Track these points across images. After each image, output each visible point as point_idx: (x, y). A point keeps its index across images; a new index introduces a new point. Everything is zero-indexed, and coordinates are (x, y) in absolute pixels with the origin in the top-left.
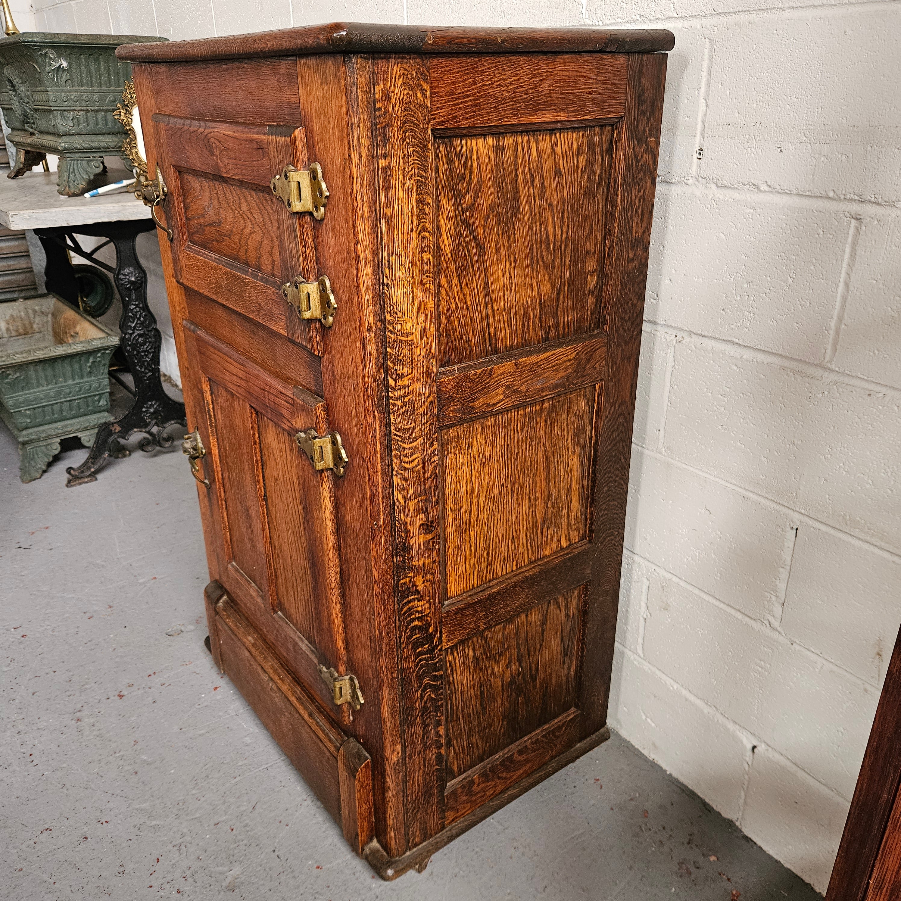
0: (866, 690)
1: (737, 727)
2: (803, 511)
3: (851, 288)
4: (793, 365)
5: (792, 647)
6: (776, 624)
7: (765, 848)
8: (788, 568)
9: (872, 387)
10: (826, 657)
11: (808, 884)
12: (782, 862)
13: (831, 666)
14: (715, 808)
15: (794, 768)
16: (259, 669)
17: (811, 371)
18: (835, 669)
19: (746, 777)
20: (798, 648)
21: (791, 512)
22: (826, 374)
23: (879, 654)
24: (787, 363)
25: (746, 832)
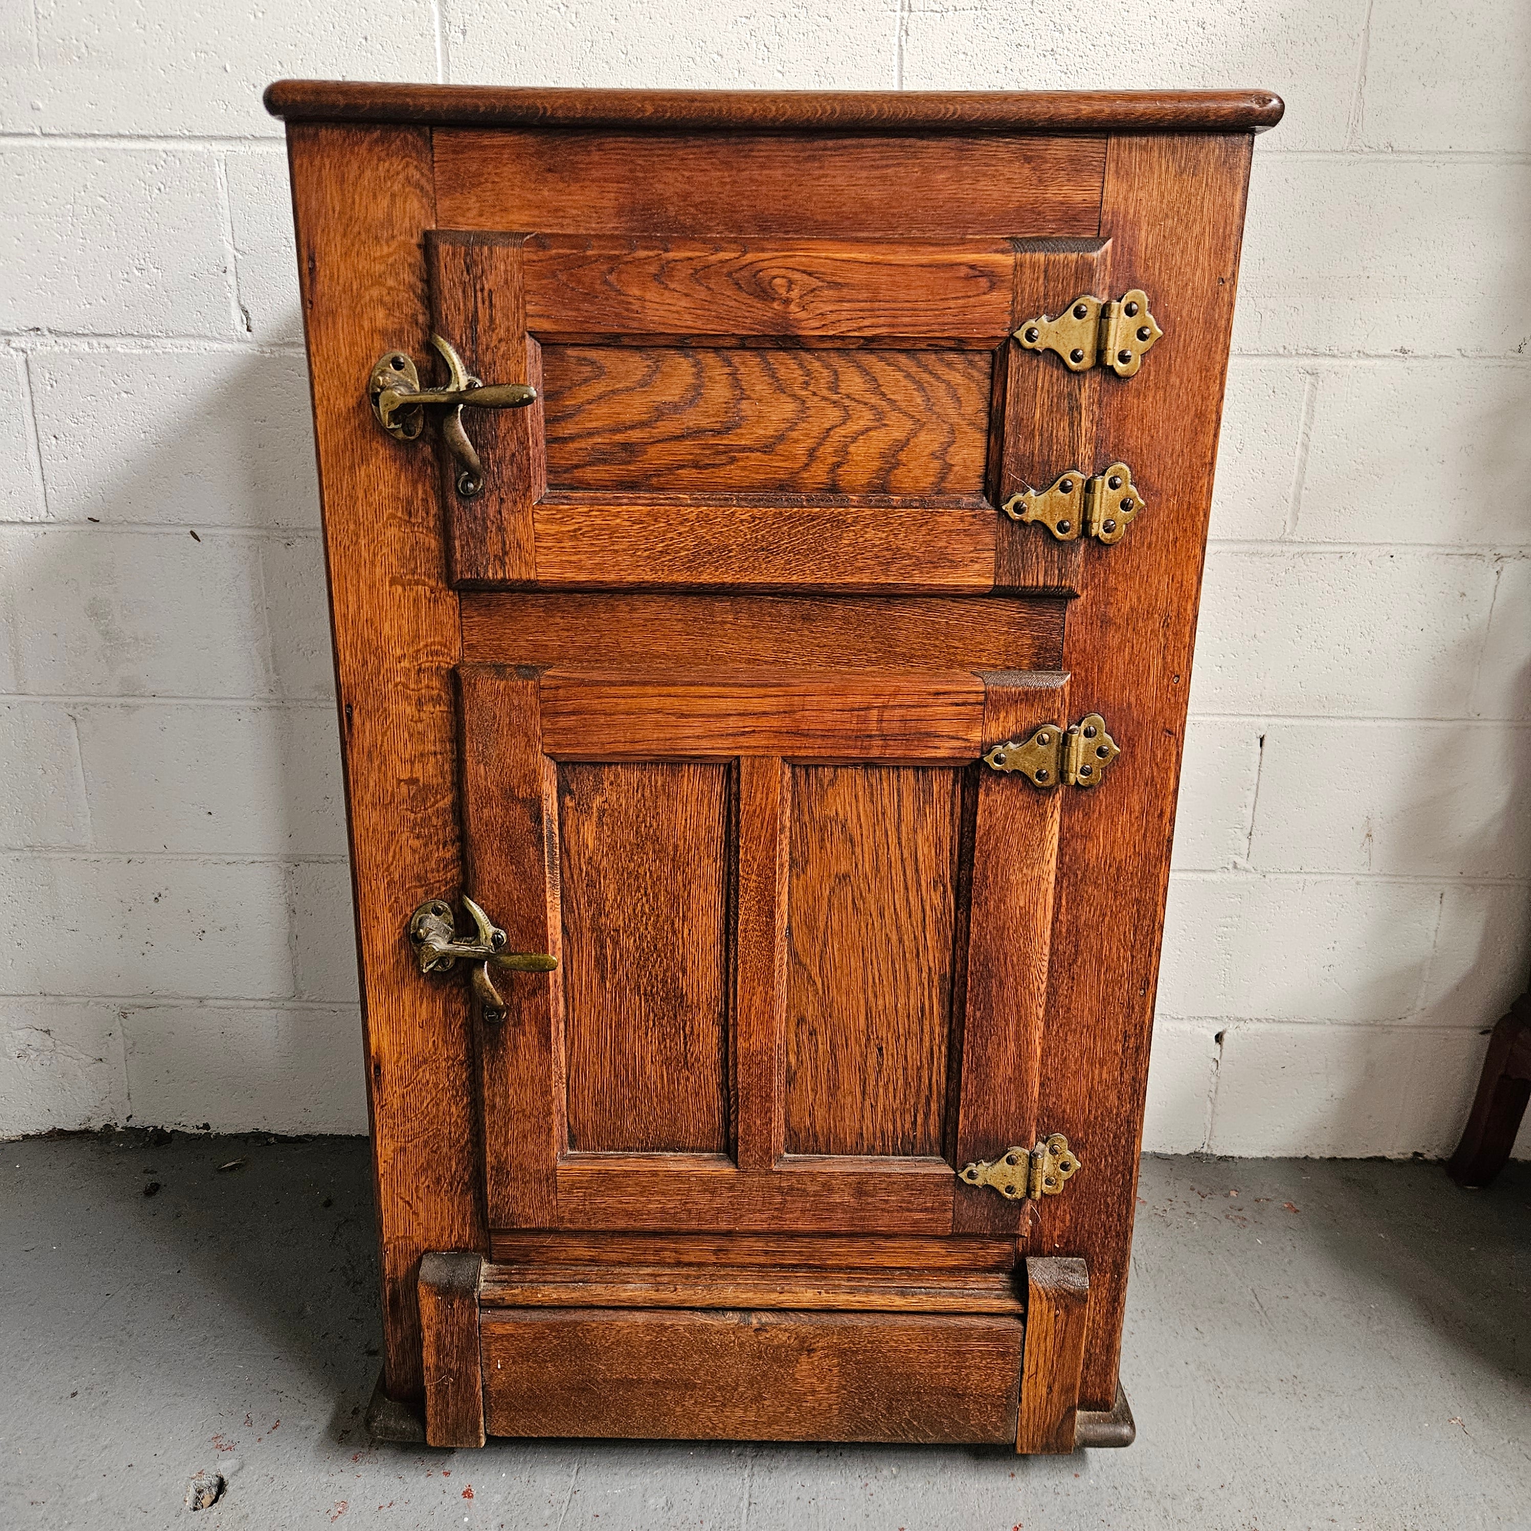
0: (1358, 883)
1: (1195, 1022)
2: (1270, 713)
3: (1311, 448)
4: (1245, 547)
5: (1267, 880)
6: (1241, 862)
7: (1244, 1155)
8: (1254, 787)
9: (1337, 549)
10: (1308, 870)
11: (1306, 1158)
12: (1269, 1155)
13: (1313, 877)
14: (1170, 1153)
15: (1276, 1027)
16: (701, 1319)
17: (1267, 548)
18: (1318, 878)
19: (1214, 1080)
20: (1272, 877)
21: (1255, 719)
22: (1285, 548)
23: (1369, 836)
24: (1235, 548)
25: (1218, 1153)
